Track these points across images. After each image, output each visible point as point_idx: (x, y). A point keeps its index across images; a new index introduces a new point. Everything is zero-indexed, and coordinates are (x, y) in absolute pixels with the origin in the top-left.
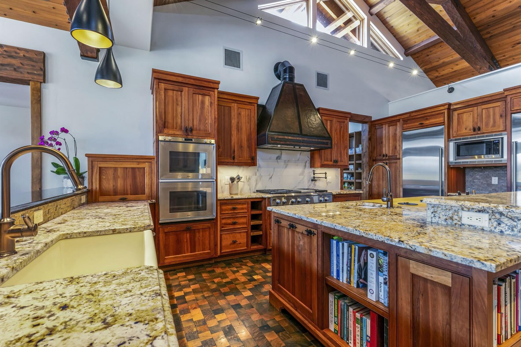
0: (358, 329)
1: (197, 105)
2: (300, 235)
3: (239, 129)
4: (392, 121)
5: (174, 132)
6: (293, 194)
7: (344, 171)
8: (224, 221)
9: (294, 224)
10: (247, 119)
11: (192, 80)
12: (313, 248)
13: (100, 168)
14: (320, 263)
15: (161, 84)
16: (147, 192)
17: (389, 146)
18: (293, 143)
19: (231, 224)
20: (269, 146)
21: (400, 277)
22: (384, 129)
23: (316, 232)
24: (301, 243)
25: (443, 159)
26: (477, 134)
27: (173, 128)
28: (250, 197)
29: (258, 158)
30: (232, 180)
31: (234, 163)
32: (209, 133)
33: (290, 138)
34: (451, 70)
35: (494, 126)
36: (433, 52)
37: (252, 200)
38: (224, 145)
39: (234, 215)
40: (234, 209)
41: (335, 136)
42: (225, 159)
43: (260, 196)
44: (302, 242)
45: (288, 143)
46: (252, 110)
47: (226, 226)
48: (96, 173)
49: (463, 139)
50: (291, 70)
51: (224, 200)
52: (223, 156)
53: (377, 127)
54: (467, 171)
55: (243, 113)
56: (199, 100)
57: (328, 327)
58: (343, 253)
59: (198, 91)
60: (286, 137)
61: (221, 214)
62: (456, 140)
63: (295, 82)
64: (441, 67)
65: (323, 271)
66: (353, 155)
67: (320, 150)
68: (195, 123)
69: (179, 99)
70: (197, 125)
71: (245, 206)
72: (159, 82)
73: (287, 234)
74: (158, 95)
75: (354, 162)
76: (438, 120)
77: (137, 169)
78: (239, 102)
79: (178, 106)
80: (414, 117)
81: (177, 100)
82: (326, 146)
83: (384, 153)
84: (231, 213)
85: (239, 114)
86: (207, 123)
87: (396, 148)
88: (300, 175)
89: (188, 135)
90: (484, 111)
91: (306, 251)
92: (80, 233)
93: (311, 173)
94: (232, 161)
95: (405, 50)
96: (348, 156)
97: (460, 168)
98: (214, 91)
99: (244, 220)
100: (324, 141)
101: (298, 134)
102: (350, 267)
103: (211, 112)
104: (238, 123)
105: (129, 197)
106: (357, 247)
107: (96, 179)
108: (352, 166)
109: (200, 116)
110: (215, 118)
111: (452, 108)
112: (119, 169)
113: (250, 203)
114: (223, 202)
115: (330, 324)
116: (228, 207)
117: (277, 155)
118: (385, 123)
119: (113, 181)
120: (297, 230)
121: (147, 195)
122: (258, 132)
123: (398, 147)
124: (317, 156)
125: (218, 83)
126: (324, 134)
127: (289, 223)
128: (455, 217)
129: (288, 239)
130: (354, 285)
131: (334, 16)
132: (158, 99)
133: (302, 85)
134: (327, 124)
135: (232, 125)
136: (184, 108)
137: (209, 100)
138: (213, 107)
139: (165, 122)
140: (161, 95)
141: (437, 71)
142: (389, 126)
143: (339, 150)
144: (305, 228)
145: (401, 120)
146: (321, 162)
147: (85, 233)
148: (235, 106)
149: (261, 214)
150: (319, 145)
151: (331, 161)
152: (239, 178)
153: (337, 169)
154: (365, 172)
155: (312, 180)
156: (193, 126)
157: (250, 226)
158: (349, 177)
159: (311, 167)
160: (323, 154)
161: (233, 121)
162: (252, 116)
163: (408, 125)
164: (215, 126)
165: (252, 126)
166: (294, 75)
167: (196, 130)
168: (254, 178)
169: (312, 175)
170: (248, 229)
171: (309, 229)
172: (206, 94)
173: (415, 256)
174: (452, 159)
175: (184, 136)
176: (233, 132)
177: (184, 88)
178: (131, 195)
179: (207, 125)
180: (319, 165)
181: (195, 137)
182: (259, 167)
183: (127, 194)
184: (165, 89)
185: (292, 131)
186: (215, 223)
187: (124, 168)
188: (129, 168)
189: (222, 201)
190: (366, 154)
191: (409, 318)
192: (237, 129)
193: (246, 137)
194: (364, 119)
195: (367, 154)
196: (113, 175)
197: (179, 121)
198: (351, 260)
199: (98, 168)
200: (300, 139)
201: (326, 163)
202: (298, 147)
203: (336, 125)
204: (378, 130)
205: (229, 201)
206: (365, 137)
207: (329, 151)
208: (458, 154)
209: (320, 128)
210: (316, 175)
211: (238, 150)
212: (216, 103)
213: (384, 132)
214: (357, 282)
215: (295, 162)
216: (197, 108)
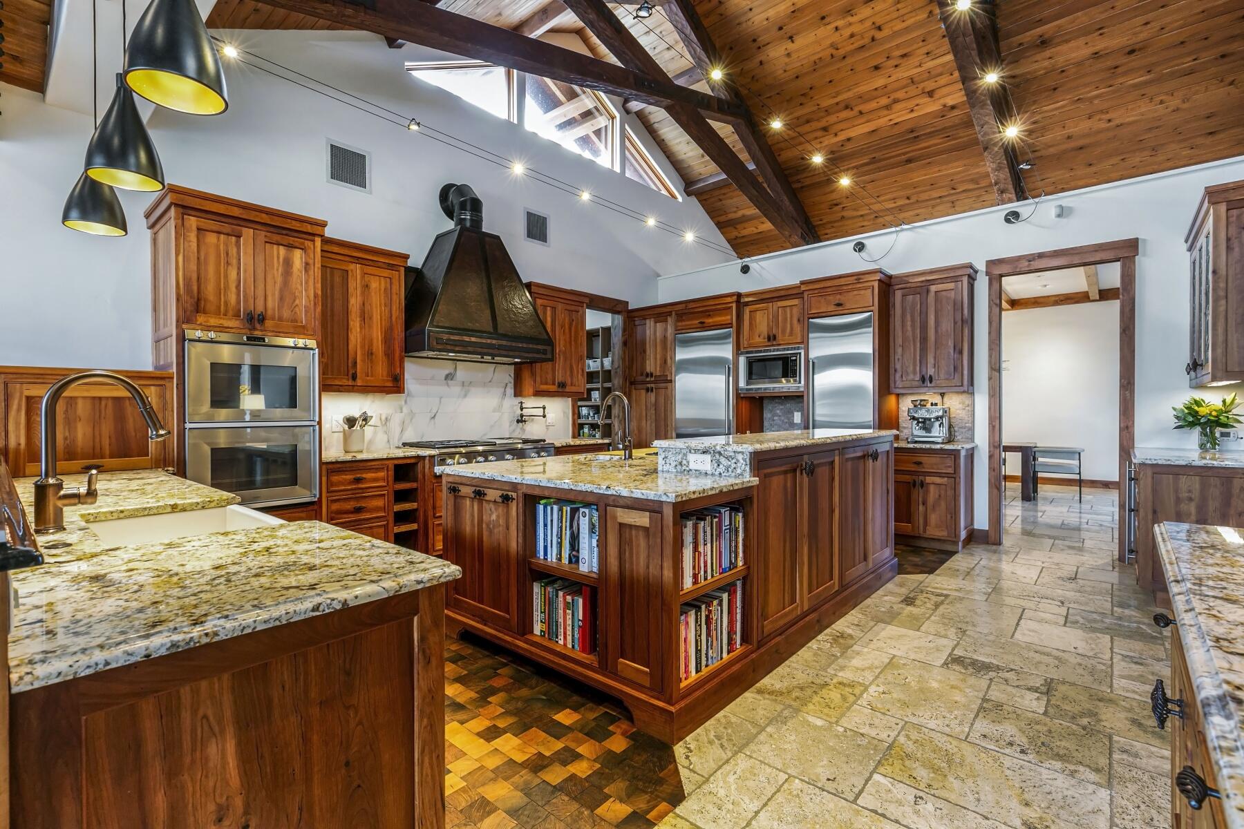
0: (569, 617)
1: (275, 267)
2: (492, 505)
3: (365, 316)
4: (660, 313)
5: (221, 321)
6: (480, 448)
7: (580, 403)
8: (335, 507)
9: (481, 489)
10: (382, 298)
11: (264, 215)
12: (511, 520)
13: (28, 398)
14: (520, 540)
15: (190, 219)
16: (154, 452)
17: (656, 359)
18: (480, 350)
19: (352, 513)
20: (431, 354)
21: (609, 530)
22: (648, 325)
23: (514, 495)
24: (494, 517)
25: (731, 378)
26: (773, 345)
27: (217, 313)
28: (393, 456)
29: (407, 376)
30: (351, 422)
31: (356, 388)
32: (303, 327)
33: (473, 339)
34: (756, 231)
35: (791, 334)
36: (727, 195)
37: (396, 462)
38: (333, 350)
39: (358, 493)
40: (358, 480)
41: (562, 338)
42: (335, 378)
43: (413, 454)
44: (494, 515)
45: (470, 349)
46: (393, 281)
47: (339, 516)
48: (19, 410)
49: (757, 352)
50: (476, 205)
51: (337, 462)
52: (330, 373)
53: (637, 323)
54: (765, 402)
55: (374, 285)
56: (278, 258)
57: (532, 632)
58: (552, 521)
59: (276, 238)
60: (467, 339)
61: (328, 492)
62: (748, 353)
63: (483, 230)
64: (741, 223)
65: (525, 550)
66: (598, 372)
67: (532, 362)
68: (270, 304)
69: (233, 251)
70: (274, 310)
71: (381, 474)
72: (183, 214)
73: (470, 509)
74: (182, 241)
75: (599, 385)
76: (723, 318)
77: (127, 401)
78: (364, 262)
79: (230, 267)
80: (692, 311)
81: (227, 254)
82: (544, 356)
83: (648, 370)
84: (352, 489)
85: (367, 286)
86: (297, 305)
87: (665, 362)
88: (494, 411)
89: (255, 329)
90: (780, 310)
91: (501, 528)
92: (112, 513)
93: (515, 408)
94: (350, 383)
95: (686, 184)
96: (585, 374)
97: (754, 398)
98: (313, 241)
99: (379, 503)
100: (540, 347)
101: (491, 333)
102: (561, 538)
103: (307, 283)
104: (364, 304)
105: (107, 462)
106: (569, 508)
107: (17, 424)
108: (597, 392)
109: (281, 291)
110: (316, 296)
111: (742, 300)
112: (80, 402)
113: (392, 467)
114: (333, 468)
115: (535, 626)
116: (344, 477)
117: (447, 372)
118: (650, 316)
119: (64, 428)
120: (487, 498)
121: (154, 457)
122: (408, 324)
123: (669, 361)
124: (526, 375)
125: (323, 224)
126: (540, 333)
127: (474, 488)
128: (684, 462)
129: (473, 516)
130: (565, 560)
131: (562, 98)
132: (182, 251)
133: (498, 238)
134: (545, 313)
135: (350, 308)
136: (245, 271)
137: (301, 258)
138: (311, 273)
139: (199, 300)
140: (190, 241)
141: (736, 228)
142: (656, 322)
143: (568, 362)
144: (500, 493)
145: (673, 313)
146: (534, 387)
147: (122, 512)
148: (356, 269)
149: (416, 489)
150: (531, 355)
151: (554, 384)
152: (366, 419)
153: (565, 399)
154: (617, 406)
155: (518, 421)
156: (266, 311)
157: (393, 515)
158: (591, 414)
159: (515, 395)
160: (538, 371)
161: (352, 301)
162: (394, 291)
163: (684, 323)
164: (315, 310)
165: (394, 312)
166: (481, 216)
167: (273, 319)
168: (397, 419)
169: (519, 412)
170: (388, 521)
171: (505, 493)
172: (297, 244)
173: (621, 502)
174: (742, 384)
175: (244, 331)
176: (351, 323)
177: (245, 230)
178: (111, 457)
179: (297, 309)
180: (531, 391)
181: (269, 334)
182: (408, 395)
183: (102, 457)
184: (199, 229)
185: (477, 326)
186: (316, 511)
187: (94, 398)
188: (107, 398)
189: (330, 466)
190: (618, 370)
191: (617, 575)
192: (361, 317)
193: (381, 333)
194: (615, 306)
195: (620, 372)
196: (64, 413)
197: (232, 298)
198: (561, 527)
199: (24, 399)
200: (494, 342)
201: (544, 387)
202: (490, 358)
203: (562, 316)
204: (638, 327)
205: (348, 465)
206: (617, 339)
207: (549, 365)
208: (750, 375)
209: (531, 323)
210: (525, 412)
211: (363, 361)
212: (318, 265)
213: (648, 332)
214: (570, 555)
215: (484, 385)
216: (276, 273)
